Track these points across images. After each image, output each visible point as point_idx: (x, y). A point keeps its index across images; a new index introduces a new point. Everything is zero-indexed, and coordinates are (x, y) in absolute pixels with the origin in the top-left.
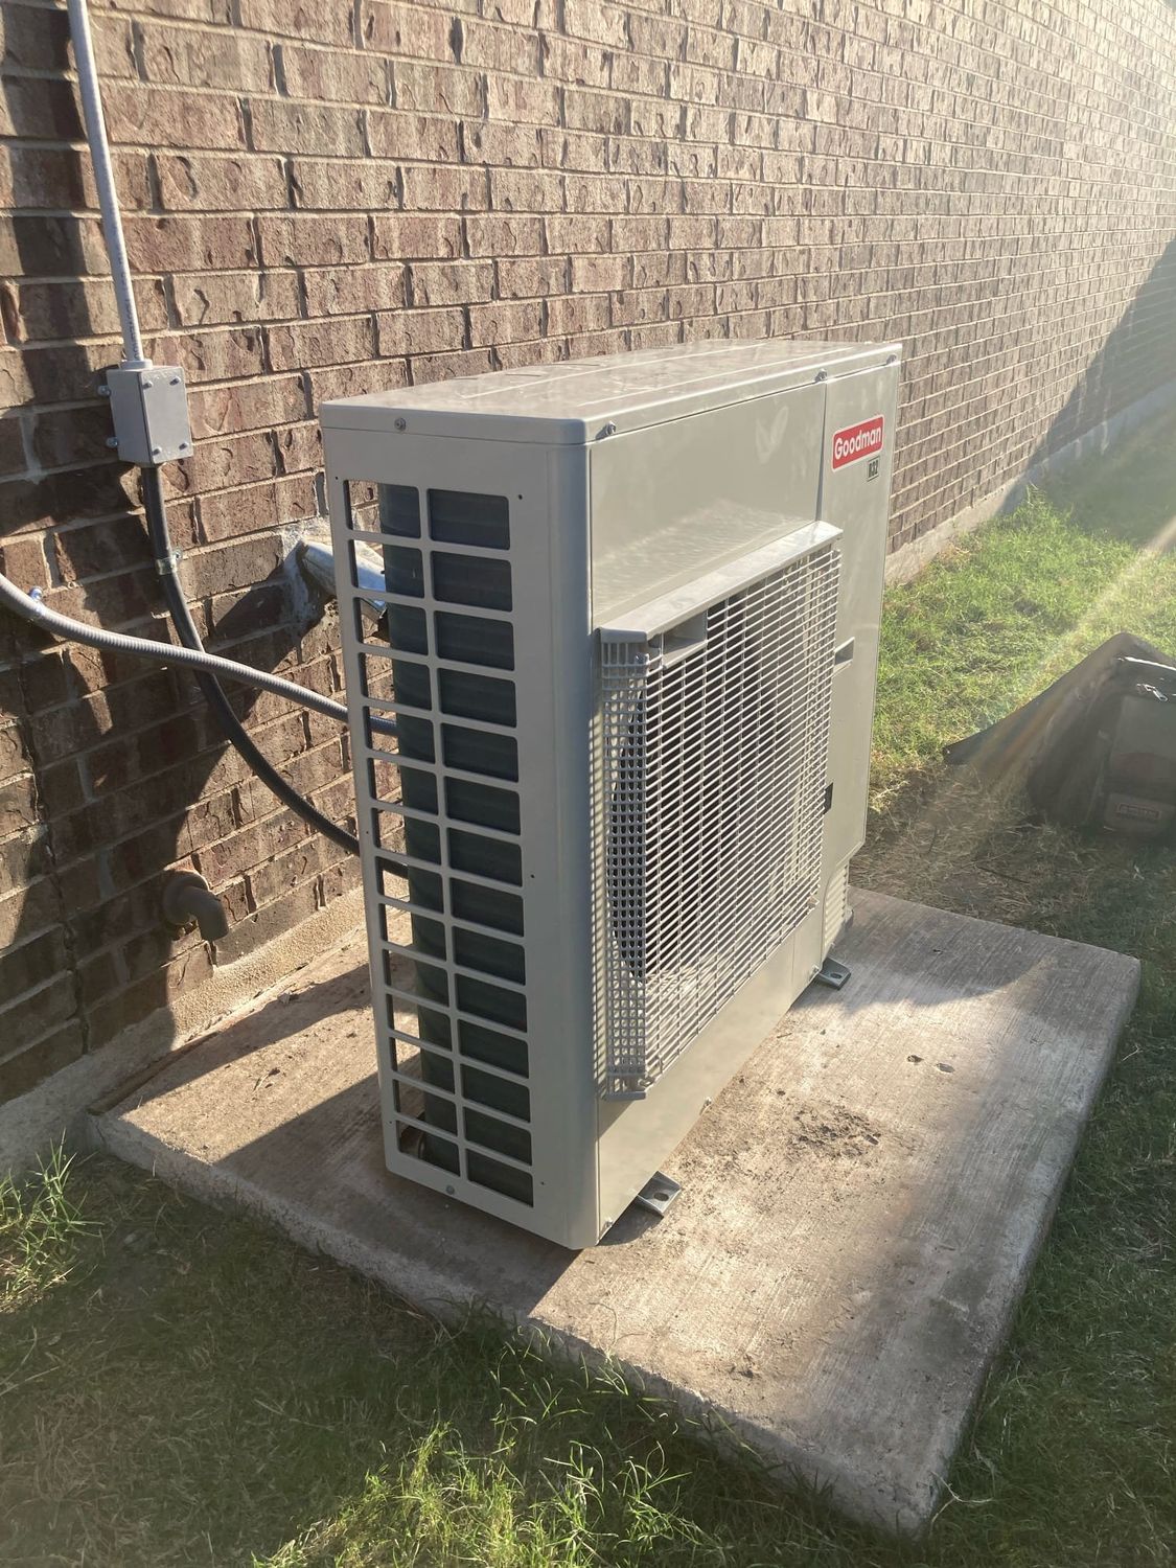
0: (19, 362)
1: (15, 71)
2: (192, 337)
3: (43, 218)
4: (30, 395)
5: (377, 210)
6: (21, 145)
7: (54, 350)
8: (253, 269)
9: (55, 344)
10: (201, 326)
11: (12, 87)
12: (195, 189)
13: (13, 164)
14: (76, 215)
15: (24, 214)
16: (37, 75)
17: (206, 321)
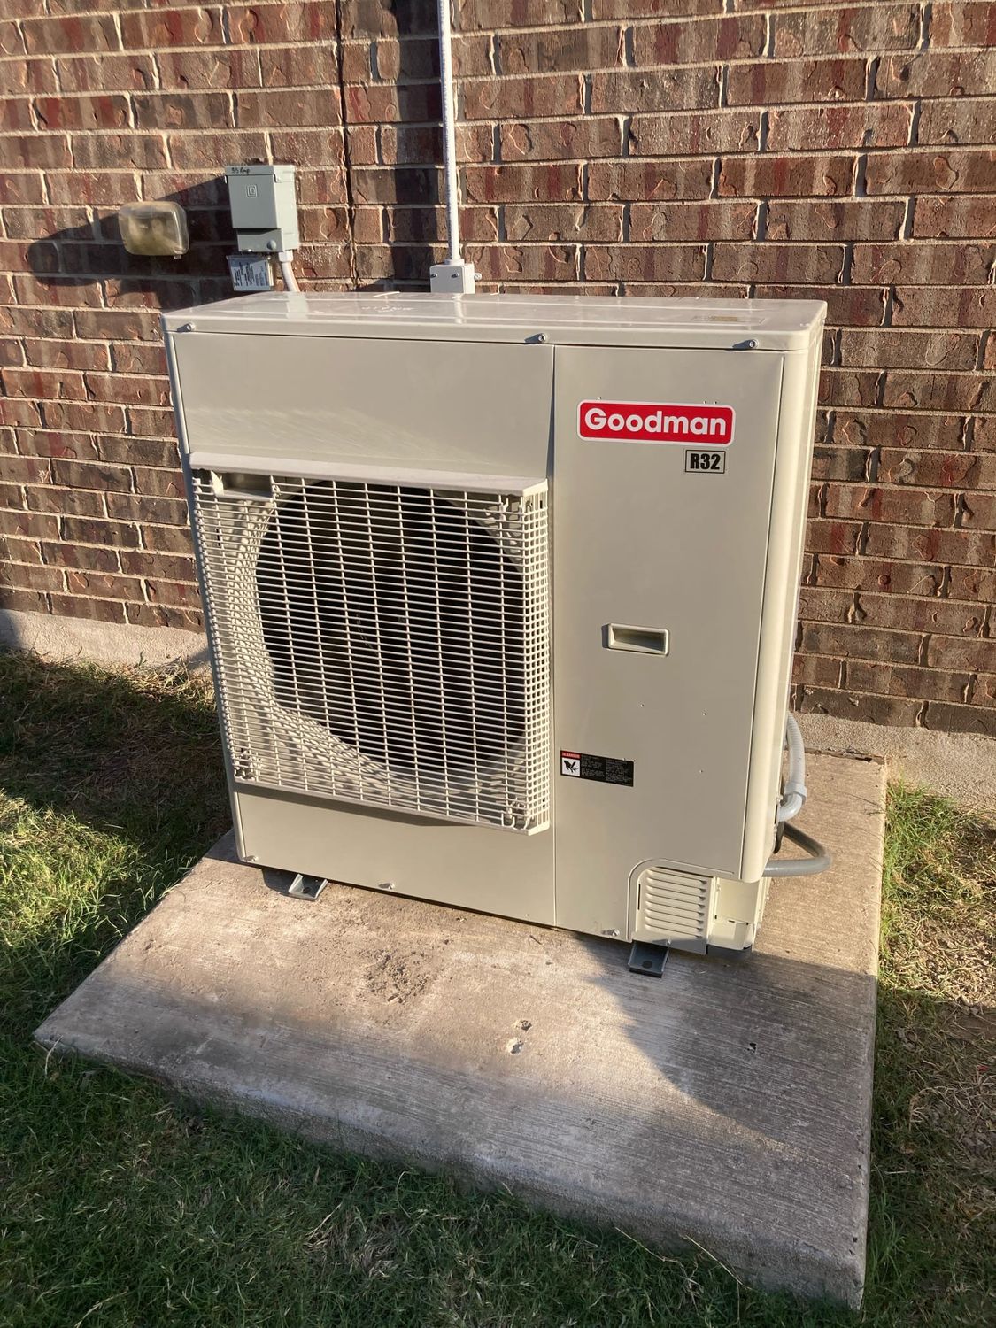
0: (389, 252)
1: (406, 83)
2: (515, 248)
3: (414, 170)
4: (393, 273)
5: (726, 153)
6: (405, 126)
7: (412, 248)
8: (579, 202)
9: (415, 245)
10: (523, 241)
11: (405, 94)
12: (531, 146)
13: (398, 138)
14: (438, 167)
15: (402, 167)
16: (420, 82)
17: (527, 238)
